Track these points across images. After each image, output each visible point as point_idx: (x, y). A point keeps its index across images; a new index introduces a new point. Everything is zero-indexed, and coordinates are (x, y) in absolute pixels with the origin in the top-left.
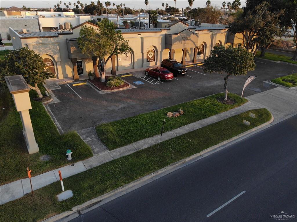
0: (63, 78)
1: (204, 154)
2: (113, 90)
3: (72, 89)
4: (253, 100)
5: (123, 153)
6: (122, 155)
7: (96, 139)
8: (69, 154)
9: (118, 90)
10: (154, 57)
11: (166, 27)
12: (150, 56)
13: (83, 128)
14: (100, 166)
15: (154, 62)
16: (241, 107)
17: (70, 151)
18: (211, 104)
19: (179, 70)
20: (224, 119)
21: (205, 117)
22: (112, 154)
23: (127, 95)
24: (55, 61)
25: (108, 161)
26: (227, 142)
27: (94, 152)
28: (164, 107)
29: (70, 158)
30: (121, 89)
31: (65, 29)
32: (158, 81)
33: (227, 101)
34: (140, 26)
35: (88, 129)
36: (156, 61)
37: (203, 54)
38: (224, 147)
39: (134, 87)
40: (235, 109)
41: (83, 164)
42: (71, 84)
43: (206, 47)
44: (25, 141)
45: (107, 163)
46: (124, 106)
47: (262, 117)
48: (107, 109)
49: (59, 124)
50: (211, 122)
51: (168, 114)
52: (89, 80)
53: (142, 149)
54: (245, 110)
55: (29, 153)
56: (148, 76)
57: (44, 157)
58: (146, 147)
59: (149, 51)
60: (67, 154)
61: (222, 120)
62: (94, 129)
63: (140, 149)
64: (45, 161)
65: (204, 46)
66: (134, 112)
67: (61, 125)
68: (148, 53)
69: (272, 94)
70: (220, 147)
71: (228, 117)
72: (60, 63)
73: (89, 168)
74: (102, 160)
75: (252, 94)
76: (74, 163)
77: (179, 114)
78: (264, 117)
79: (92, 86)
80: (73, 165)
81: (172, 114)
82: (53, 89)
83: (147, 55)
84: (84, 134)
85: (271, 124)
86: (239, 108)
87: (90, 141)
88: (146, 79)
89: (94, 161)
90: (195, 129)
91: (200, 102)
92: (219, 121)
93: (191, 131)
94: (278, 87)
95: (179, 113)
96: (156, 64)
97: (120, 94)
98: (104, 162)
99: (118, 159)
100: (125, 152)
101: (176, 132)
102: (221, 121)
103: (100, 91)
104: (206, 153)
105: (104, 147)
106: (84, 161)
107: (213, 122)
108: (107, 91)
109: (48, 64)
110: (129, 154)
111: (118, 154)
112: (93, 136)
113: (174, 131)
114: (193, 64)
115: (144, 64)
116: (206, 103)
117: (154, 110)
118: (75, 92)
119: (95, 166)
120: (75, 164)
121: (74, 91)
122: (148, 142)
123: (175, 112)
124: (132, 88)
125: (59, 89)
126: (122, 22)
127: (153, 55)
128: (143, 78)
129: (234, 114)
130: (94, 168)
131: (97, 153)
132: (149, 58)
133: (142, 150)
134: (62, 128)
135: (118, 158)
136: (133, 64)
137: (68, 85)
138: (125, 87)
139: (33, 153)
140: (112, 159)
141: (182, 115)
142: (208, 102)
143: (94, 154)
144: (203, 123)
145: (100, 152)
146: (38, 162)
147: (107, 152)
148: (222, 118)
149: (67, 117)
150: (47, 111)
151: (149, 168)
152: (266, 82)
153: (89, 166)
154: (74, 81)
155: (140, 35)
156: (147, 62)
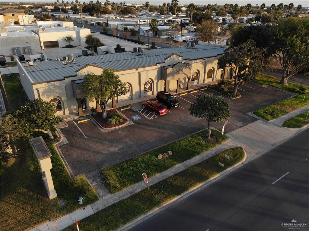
0: (69, 114)
1: (184, 196)
2: (113, 128)
3: (78, 126)
4: (233, 137)
5: (121, 197)
6: (121, 199)
7: (101, 183)
8: (81, 200)
9: (117, 127)
10: (150, 87)
11: (166, 35)
12: (147, 87)
13: (90, 172)
14: (104, 209)
15: (151, 92)
16: (221, 146)
17: (81, 197)
18: (196, 143)
19: (172, 104)
20: (204, 159)
21: (189, 158)
22: (113, 198)
23: (125, 133)
24: (62, 100)
25: (110, 204)
26: (203, 184)
27: (99, 196)
28: (156, 146)
29: (81, 202)
30: (121, 126)
31: (69, 60)
32: (154, 115)
33: (211, 139)
34: (139, 52)
35: (94, 172)
36: (152, 90)
37: (197, 80)
38: (201, 189)
39: (132, 123)
40: (216, 148)
41: (91, 208)
42: (76, 121)
43: (199, 74)
44: (45, 187)
45: (109, 206)
46: (123, 146)
47: (236, 157)
48: (108, 150)
49: (70, 168)
50: (194, 163)
51: (159, 156)
52: (92, 115)
53: (136, 192)
54: (224, 149)
55: (49, 199)
56: (145, 109)
57: (61, 202)
58: (139, 190)
59: (146, 83)
60: (79, 200)
61: (203, 160)
62: (98, 173)
63: (134, 193)
64: (62, 206)
65: (198, 73)
66: (131, 153)
67: (71, 169)
68: (145, 84)
69: (251, 129)
70: (197, 189)
71: (208, 157)
72: (66, 101)
73: (96, 211)
74: (105, 203)
75: (234, 130)
76: (84, 207)
77: (168, 156)
78: (238, 156)
79: (95, 123)
80: (84, 209)
81: (162, 155)
82: (62, 128)
83: (144, 86)
84: (91, 178)
85: (242, 163)
86: (219, 146)
87: (96, 185)
88: (143, 112)
89: (100, 205)
90: (180, 171)
91: (187, 141)
92: (201, 162)
93: (177, 173)
94: (258, 120)
95: (168, 154)
96: (153, 93)
97: (120, 132)
98: (107, 205)
99: (118, 203)
100: (123, 196)
101: (165, 174)
102: (203, 162)
103: (102, 129)
104: (186, 195)
105: (107, 191)
106: (92, 205)
107: (196, 163)
108: (108, 129)
109: (56, 103)
110: (126, 197)
111: (118, 198)
112: (98, 180)
113: (162, 173)
114: (187, 92)
115: (141, 94)
116: (192, 142)
117: (148, 150)
118: (81, 131)
119: (101, 210)
120: (86, 208)
121: (80, 129)
122: (141, 185)
123: (165, 154)
124: (130, 124)
125: (66, 127)
126: (122, 27)
127: (149, 86)
128: (140, 111)
129: (214, 153)
130: (100, 211)
131: (101, 197)
132: (146, 88)
133: (136, 194)
134: (73, 172)
135: (118, 201)
136: (131, 95)
137: (74, 122)
138: (124, 124)
139: (52, 198)
140: (113, 203)
141: (171, 156)
142: (193, 141)
143: (100, 198)
144: (187, 164)
145: (105, 196)
146: (58, 206)
147: (109, 195)
148: (203, 158)
149: (76, 160)
150: (59, 154)
151: (141, 210)
152: (249, 114)
153: (96, 209)
154: (79, 117)
155: (137, 70)
156: (144, 92)
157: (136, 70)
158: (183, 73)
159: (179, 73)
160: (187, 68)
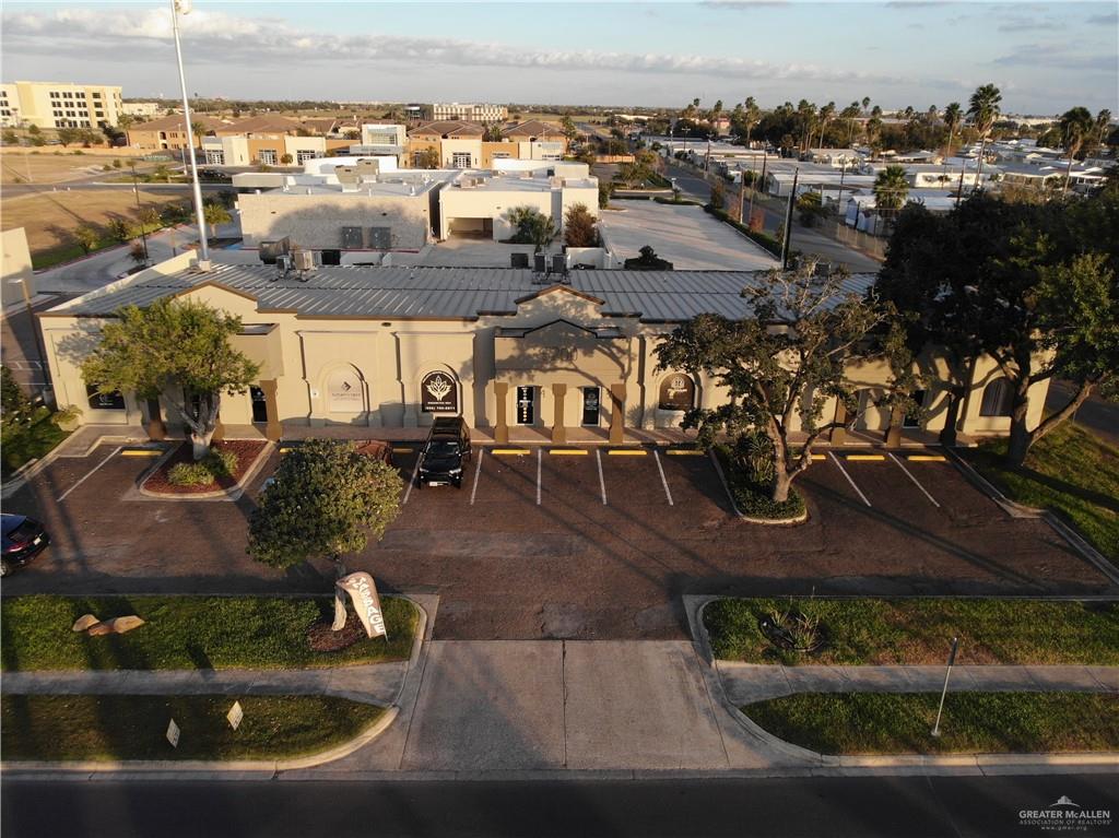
3: (101, 464)
10: (453, 398)
12: (439, 395)
16: (327, 673)
18: (262, 626)
36: (459, 411)
42: (127, 448)
43: (700, 387)
59: (431, 379)
65: (695, 382)
68: (427, 382)
69: (579, 661)
81: (95, 621)
82: (66, 456)
83: (426, 389)
114: (597, 447)
118: (87, 477)
121: (91, 473)
125: (77, 458)
127: (447, 391)
132: (433, 398)
136: (366, 412)
137: (119, 449)
152: (693, 600)
154: (148, 439)
155: (388, 325)
156: (424, 411)
157: (385, 324)
158: (576, 370)
159: (555, 369)
160: (596, 351)
